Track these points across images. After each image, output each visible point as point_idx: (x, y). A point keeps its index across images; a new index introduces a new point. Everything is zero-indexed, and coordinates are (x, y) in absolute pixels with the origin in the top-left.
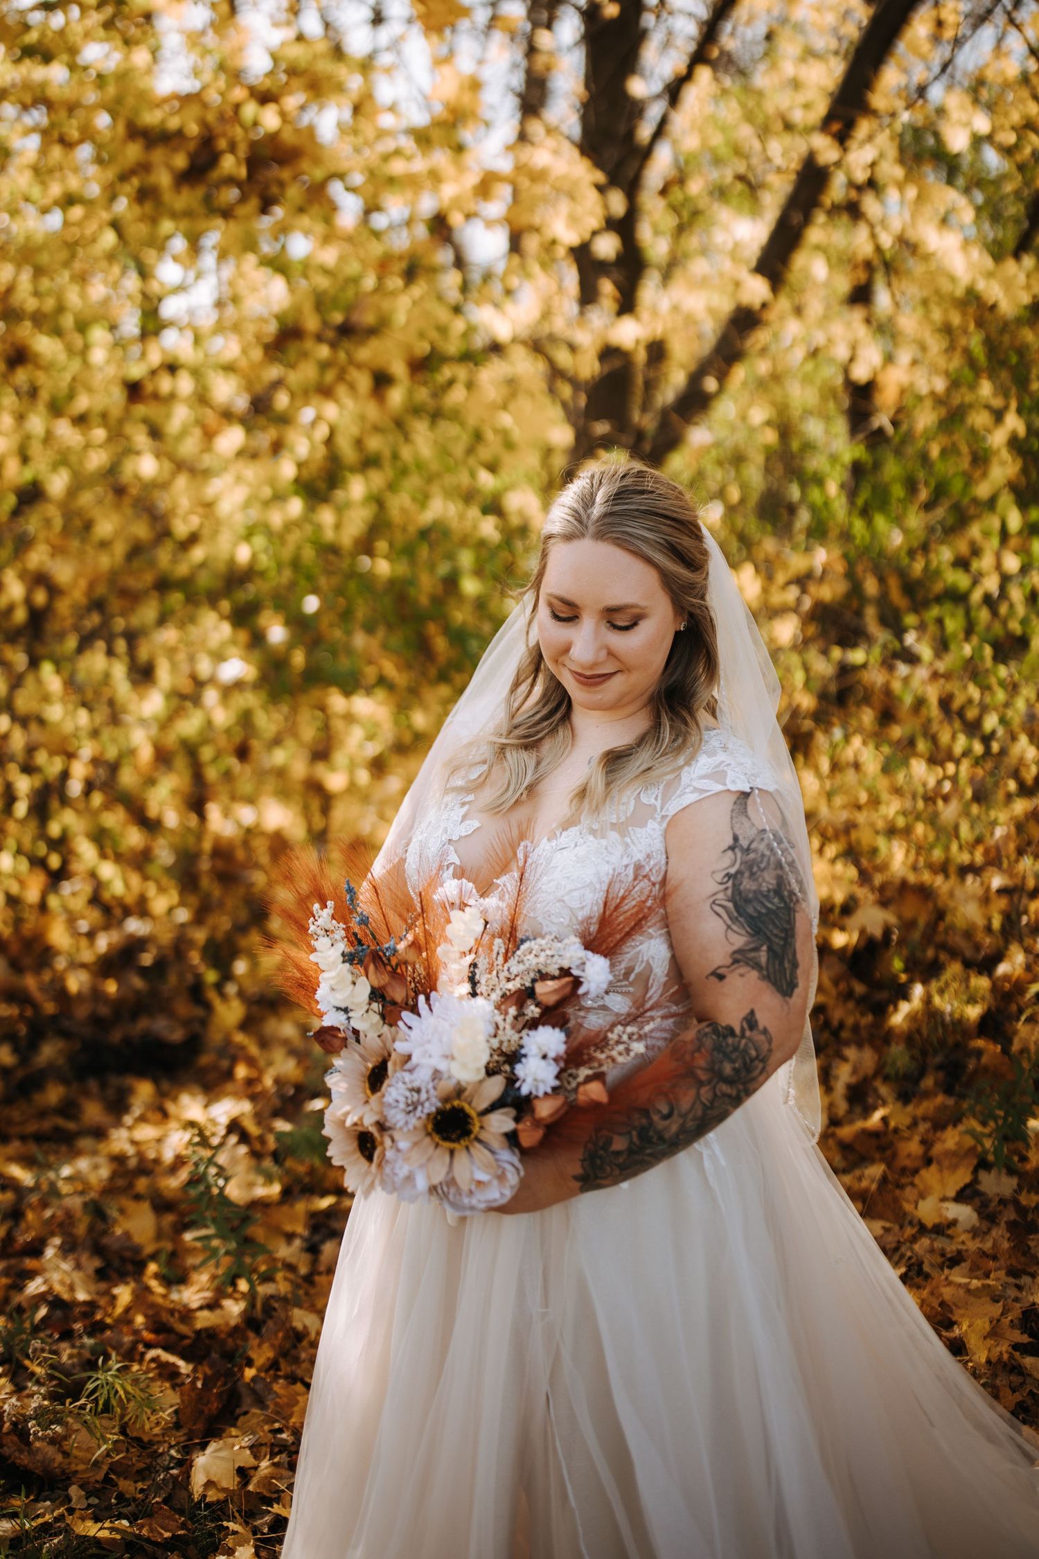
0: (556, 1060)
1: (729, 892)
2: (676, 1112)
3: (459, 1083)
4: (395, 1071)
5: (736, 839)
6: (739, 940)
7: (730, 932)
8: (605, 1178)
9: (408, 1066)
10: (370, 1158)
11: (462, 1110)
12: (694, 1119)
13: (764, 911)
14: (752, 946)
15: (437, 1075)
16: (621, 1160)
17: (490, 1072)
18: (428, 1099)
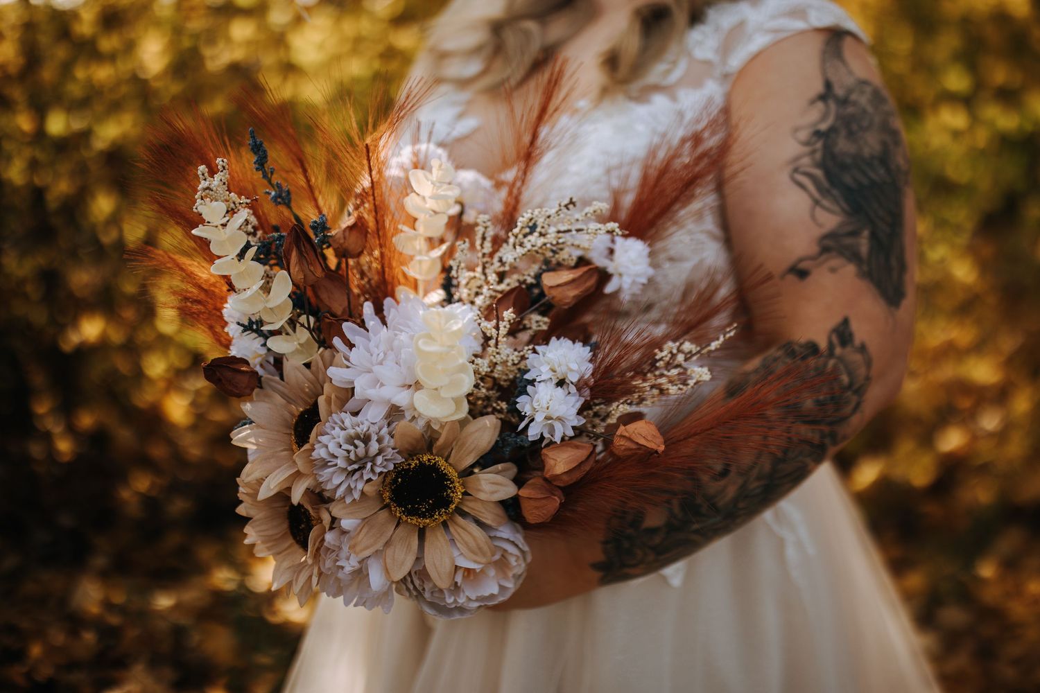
0: (580, 386)
1: (818, 156)
2: (733, 469)
3: (428, 425)
4: (330, 414)
5: (828, 85)
6: (830, 220)
7: (819, 211)
8: (634, 566)
9: (351, 405)
10: (304, 545)
11: (435, 468)
12: (758, 478)
13: (865, 181)
14: (849, 228)
15: (395, 413)
16: (657, 540)
17: (477, 408)
18: (380, 452)
